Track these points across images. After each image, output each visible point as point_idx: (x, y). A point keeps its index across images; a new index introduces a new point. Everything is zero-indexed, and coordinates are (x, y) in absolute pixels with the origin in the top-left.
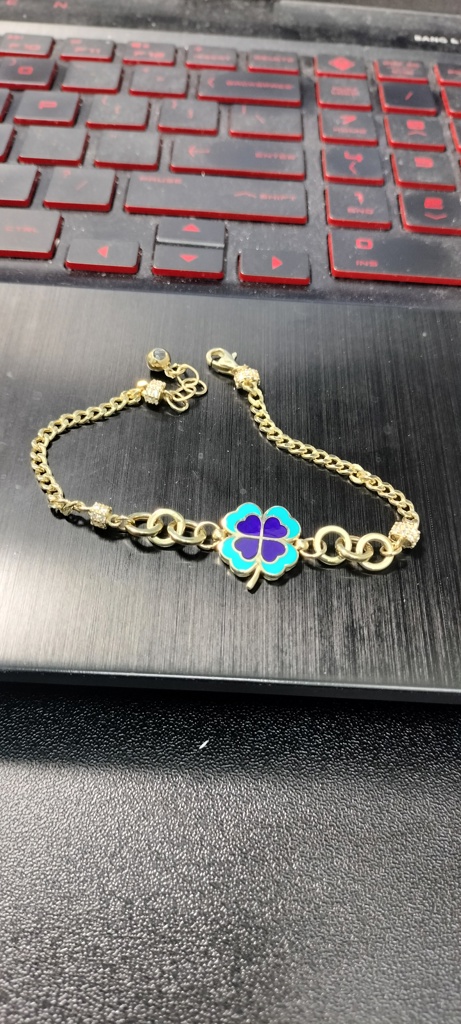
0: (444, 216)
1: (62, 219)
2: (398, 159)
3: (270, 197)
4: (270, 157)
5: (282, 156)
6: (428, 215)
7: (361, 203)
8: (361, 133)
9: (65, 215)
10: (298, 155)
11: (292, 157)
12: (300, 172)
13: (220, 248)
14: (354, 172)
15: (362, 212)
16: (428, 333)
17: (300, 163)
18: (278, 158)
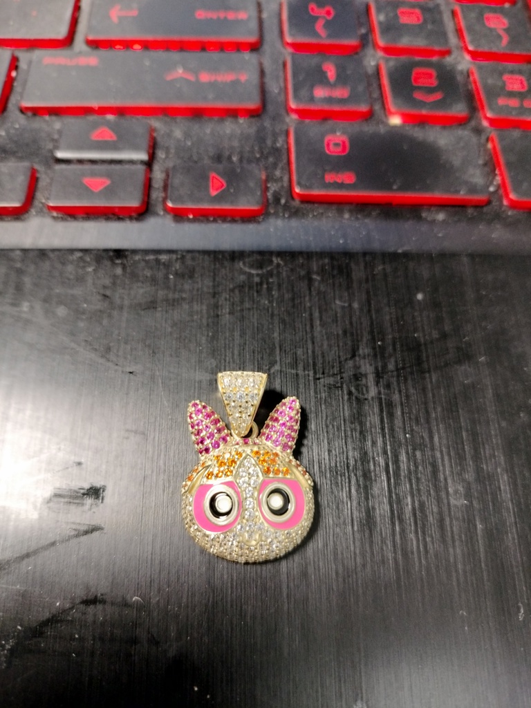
0: (438, 96)
2: (379, 10)
3: (213, 79)
4: (215, 17)
5: (231, 16)
6: (418, 96)
7: (332, 80)
10: (253, 12)
11: (242, 16)
12: (252, 38)
13: (142, 162)
14: (323, 34)
15: (333, 96)
16: (424, 292)
17: (254, 25)
18: (225, 18)
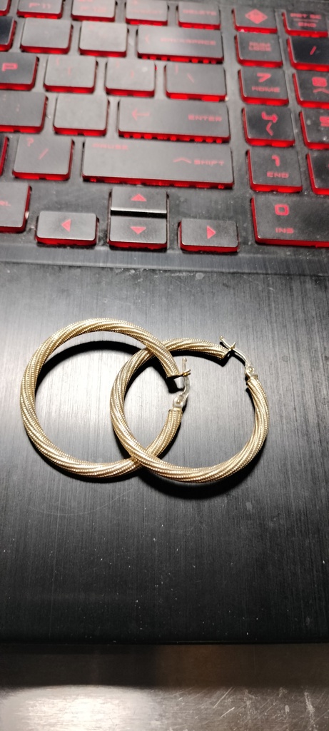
1: (30, 188)
2: (308, 117)
3: (203, 162)
4: (201, 119)
5: (211, 118)
7: (278, 166)
8: (277, 91)
9: (33, 184)
10: (223, 116)
11: (220, 119)
12: (225, 134)
14: (271, 133)
15: (279, 176)
17: (226, 125)
18: (208, 119)
